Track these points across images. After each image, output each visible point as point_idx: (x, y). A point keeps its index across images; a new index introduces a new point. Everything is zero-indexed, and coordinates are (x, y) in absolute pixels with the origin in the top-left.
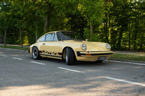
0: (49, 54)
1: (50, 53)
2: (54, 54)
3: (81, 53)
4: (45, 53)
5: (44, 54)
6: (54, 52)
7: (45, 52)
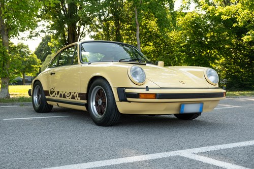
0: (62, 99)
1: (64, 96)
2: (71, 97)
3: (127, 91)
4: (54, 96)
5: (54, 98)
6: (70, 93)
7: (54, 94)
